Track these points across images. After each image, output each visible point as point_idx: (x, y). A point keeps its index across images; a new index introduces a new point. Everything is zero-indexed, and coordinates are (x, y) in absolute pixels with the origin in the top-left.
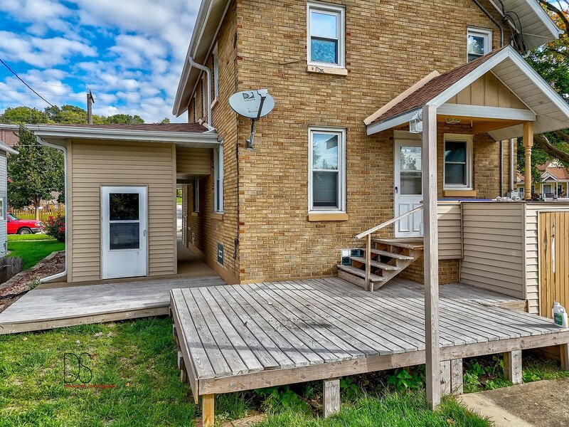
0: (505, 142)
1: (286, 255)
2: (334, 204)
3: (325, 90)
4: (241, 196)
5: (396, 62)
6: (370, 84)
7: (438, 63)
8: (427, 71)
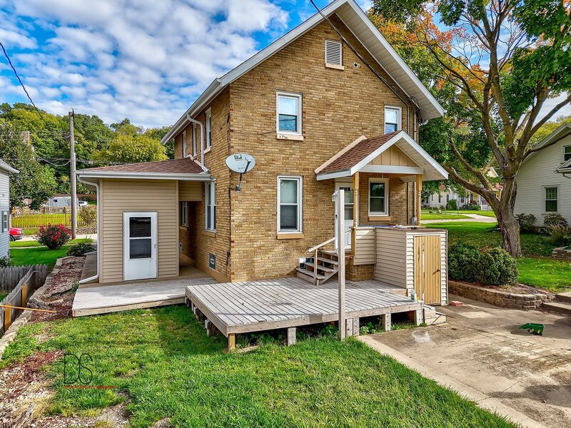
0: (410, 184)
1: (263, 262)
2: (294, 227)
3: (288, 151)
4: (232, 223)
5: (336, 130)
6: (319, 146)
7: (365, 130)
8: (357, 136)
